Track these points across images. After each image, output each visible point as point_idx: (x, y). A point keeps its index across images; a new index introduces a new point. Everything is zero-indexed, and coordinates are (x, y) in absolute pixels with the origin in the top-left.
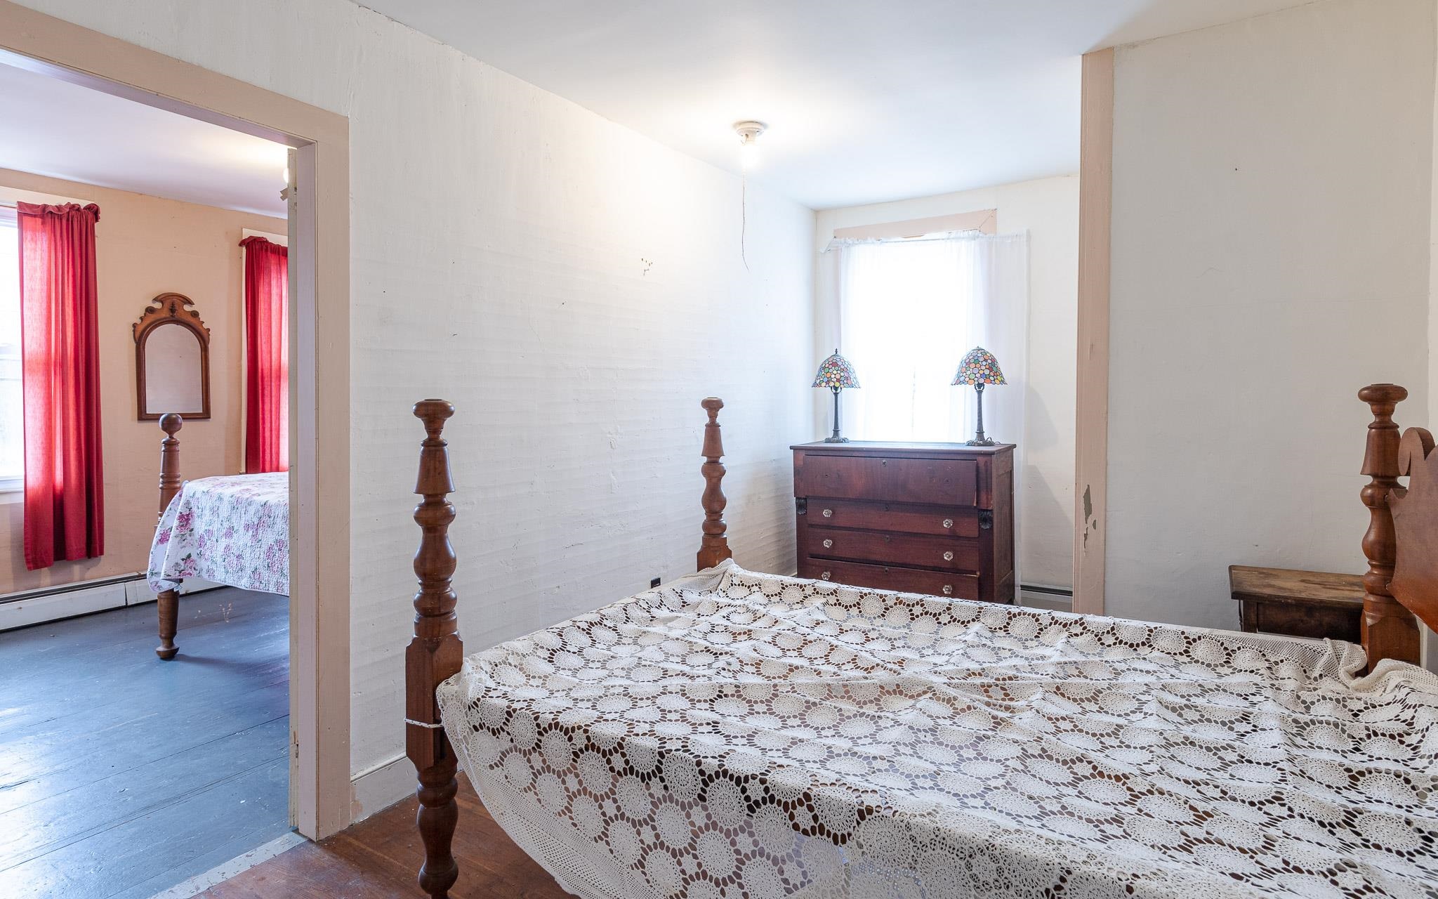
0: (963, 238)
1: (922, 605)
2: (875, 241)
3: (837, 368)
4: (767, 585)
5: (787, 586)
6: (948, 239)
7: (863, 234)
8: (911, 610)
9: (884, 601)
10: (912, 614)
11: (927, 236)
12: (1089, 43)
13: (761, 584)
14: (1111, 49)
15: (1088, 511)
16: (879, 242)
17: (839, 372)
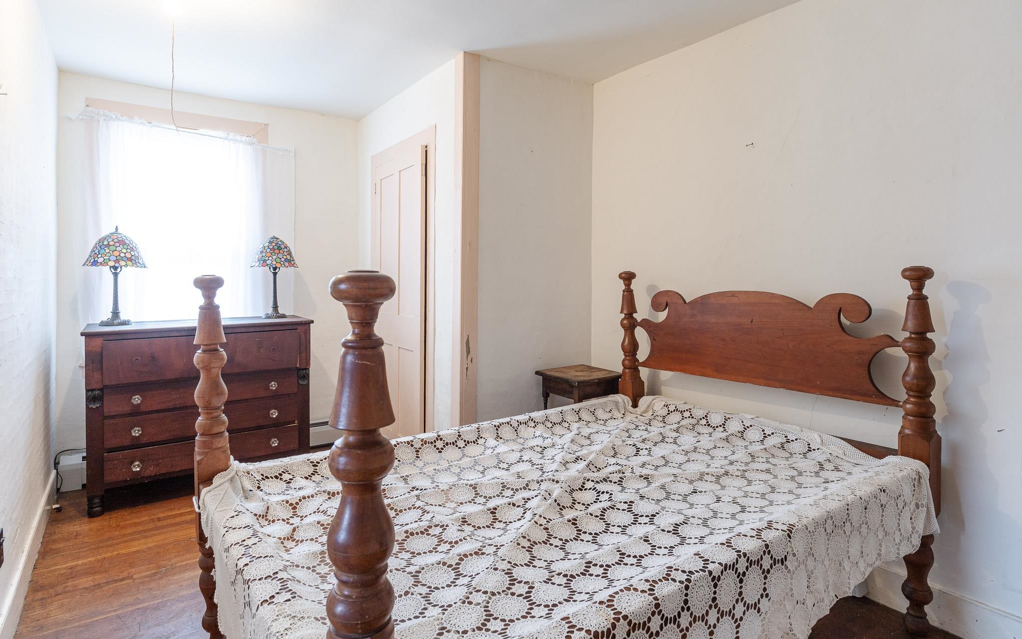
0: (241, 142)
1: (441, 439)
2: (146, 123)
3: (125, 246)
4: (295, 468)
5: (318, 463)
6: (226, 139)
7: (128, 111)
8: (435, 446)
9: (412, 446)
10: (438, 449)
11: (201, 131)
12: (475, 47)
13: (288, 469)
14: (479, 56)
15: (468, 352)
16: (150, 125)
17: (129, 251)
